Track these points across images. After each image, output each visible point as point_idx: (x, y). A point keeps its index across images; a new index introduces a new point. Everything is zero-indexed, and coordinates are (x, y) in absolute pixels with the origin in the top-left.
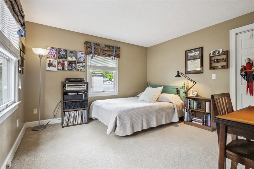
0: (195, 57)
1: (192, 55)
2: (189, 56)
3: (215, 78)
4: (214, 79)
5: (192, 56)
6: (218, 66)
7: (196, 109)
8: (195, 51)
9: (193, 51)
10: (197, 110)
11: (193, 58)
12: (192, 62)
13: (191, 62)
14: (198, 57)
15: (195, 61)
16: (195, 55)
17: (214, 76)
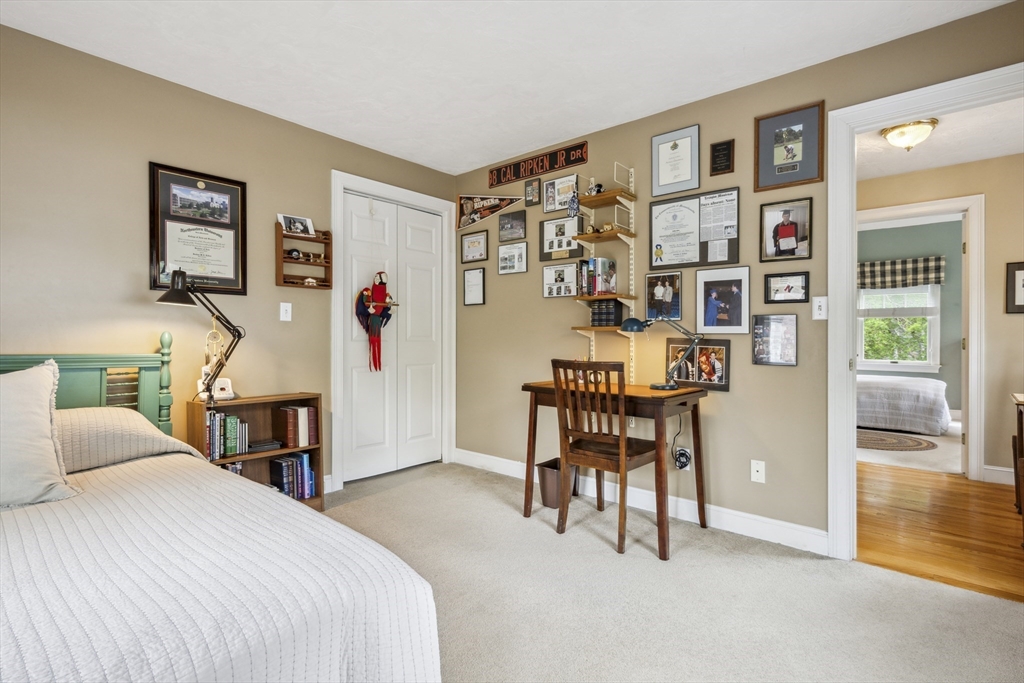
0: (212, 214)
1: (190, 197)
2: (175, 195)
3: (288, 318)
4: (286, 322)
5: (190, 206)
6: (307, 278)
7: (245, 453)
8: (208, 188)
9: (201, 185)
10: (249, 453)
11: (198, 217)
12: (193, 233)
13: (188, 233)
14: (226, 220)
15: (211, 235)
16: (206, 205)
17: (286, 311)
